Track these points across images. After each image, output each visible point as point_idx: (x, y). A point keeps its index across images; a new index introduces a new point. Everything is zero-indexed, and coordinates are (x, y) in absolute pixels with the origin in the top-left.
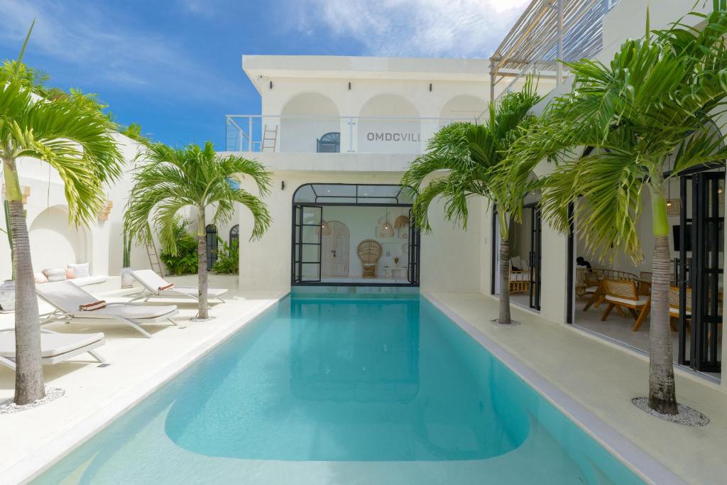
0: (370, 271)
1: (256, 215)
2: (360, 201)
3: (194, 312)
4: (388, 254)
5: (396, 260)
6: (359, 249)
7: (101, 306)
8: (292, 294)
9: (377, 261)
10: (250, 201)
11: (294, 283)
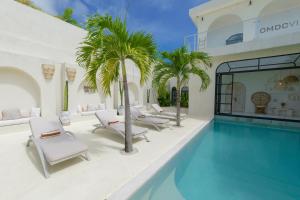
0: (261, 110)
1: (203, 79)
2: (262, 68)
3: (175, 123)
4: (275, 101)
5: (283, 104)
6: (252, 98)
7: (143, 116)
8: (215, 119)
9: (266, 104)
10: (201, 73)
11: (215, 114)
